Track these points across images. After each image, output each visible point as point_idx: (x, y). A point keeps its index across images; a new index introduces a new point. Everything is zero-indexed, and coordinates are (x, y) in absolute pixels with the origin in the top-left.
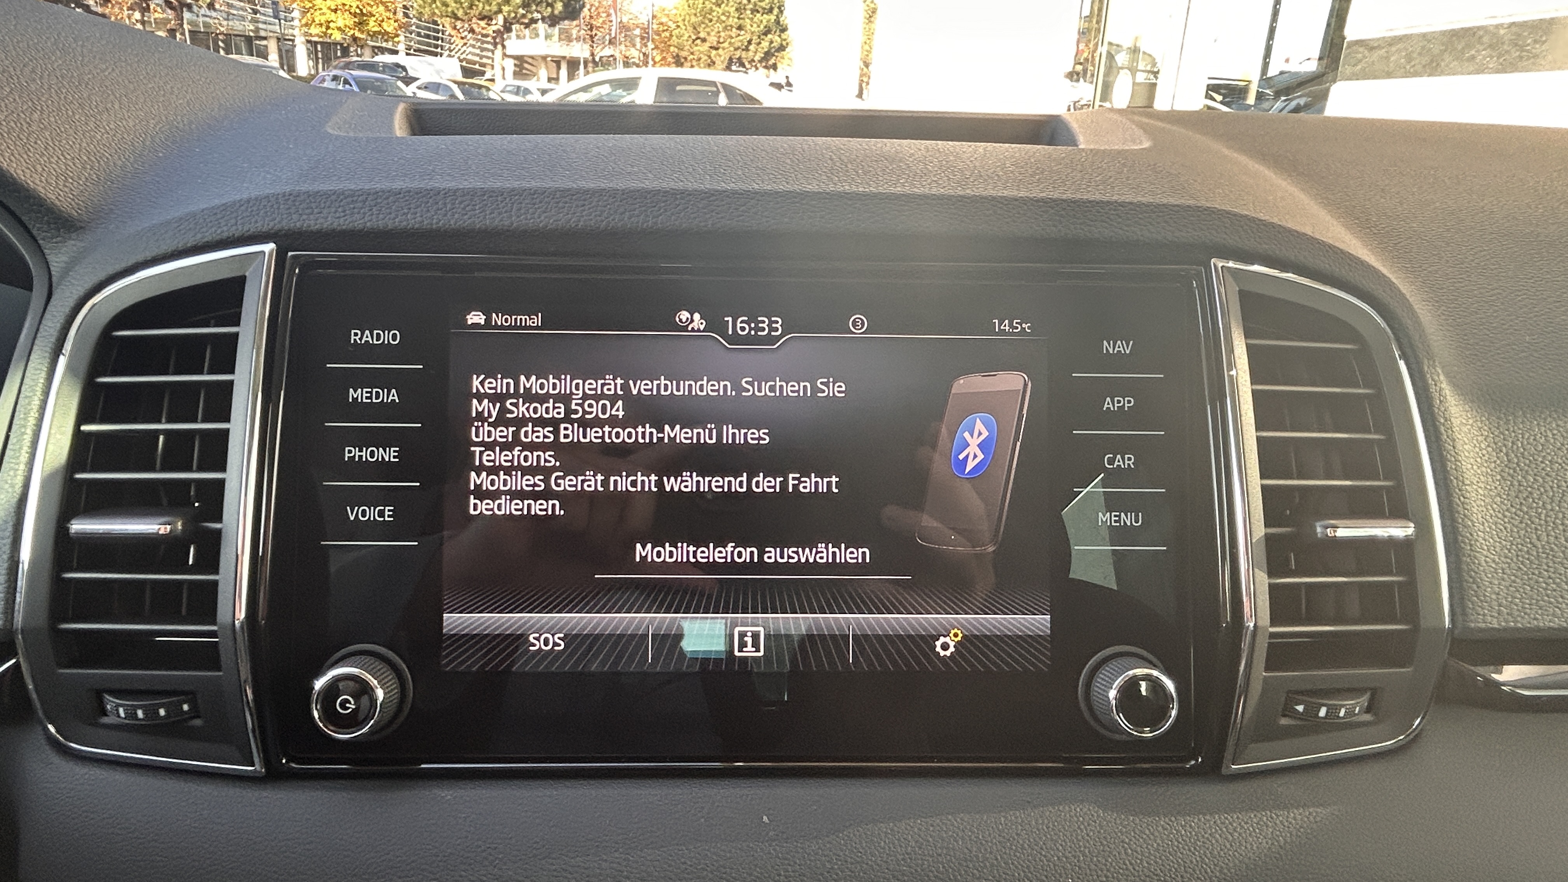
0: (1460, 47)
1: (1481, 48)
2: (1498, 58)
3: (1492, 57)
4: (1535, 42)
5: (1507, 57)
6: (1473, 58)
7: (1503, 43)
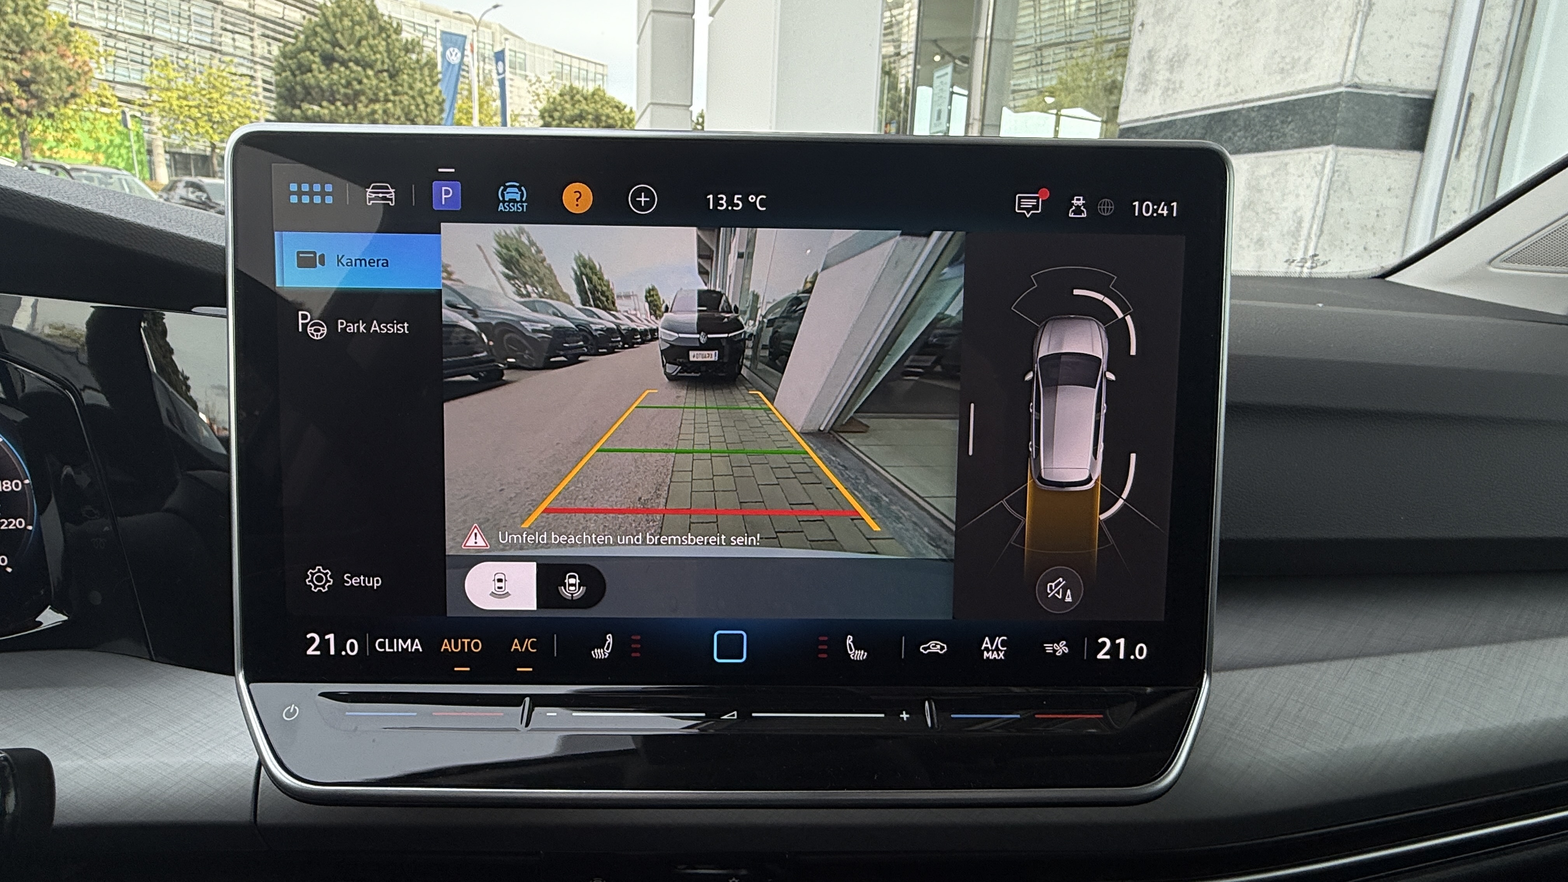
0: (1218, 131)
1: (1235, 129)
2: (1252, 139)
3: (1246, 138)
4: (1282, 122)
5: (1260, 136)
6: (1230, 138)
7: (1255, 125)
